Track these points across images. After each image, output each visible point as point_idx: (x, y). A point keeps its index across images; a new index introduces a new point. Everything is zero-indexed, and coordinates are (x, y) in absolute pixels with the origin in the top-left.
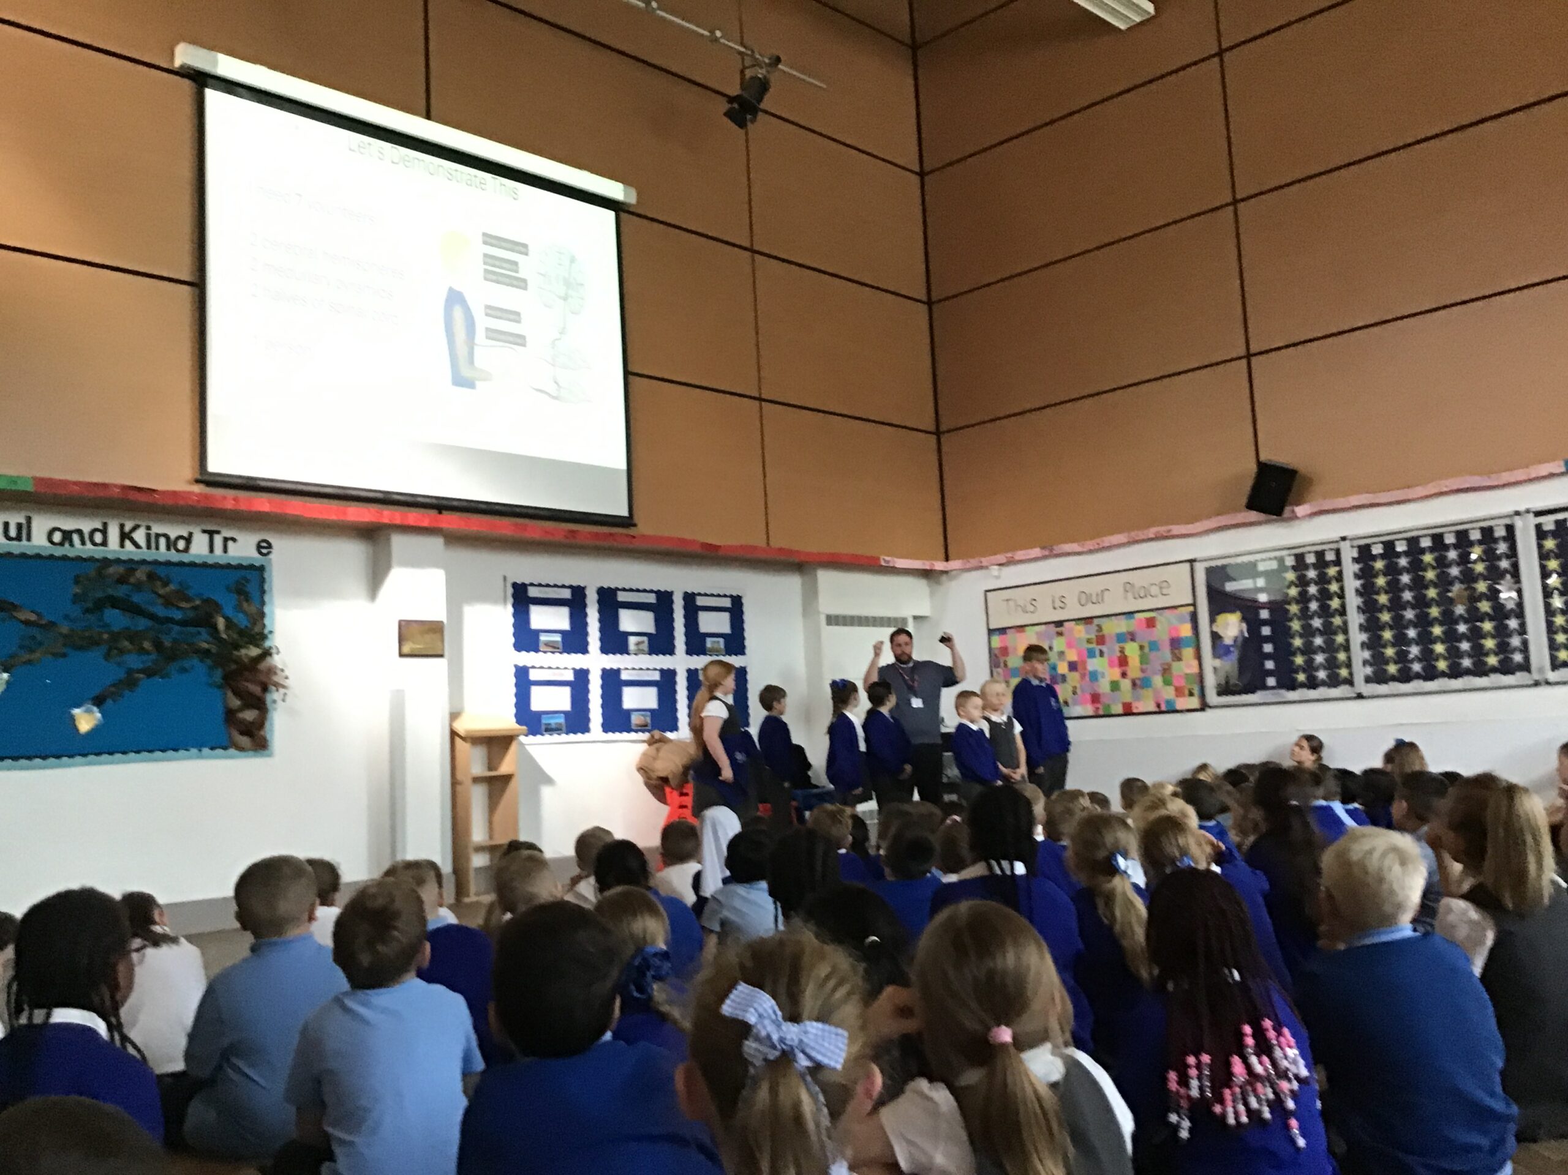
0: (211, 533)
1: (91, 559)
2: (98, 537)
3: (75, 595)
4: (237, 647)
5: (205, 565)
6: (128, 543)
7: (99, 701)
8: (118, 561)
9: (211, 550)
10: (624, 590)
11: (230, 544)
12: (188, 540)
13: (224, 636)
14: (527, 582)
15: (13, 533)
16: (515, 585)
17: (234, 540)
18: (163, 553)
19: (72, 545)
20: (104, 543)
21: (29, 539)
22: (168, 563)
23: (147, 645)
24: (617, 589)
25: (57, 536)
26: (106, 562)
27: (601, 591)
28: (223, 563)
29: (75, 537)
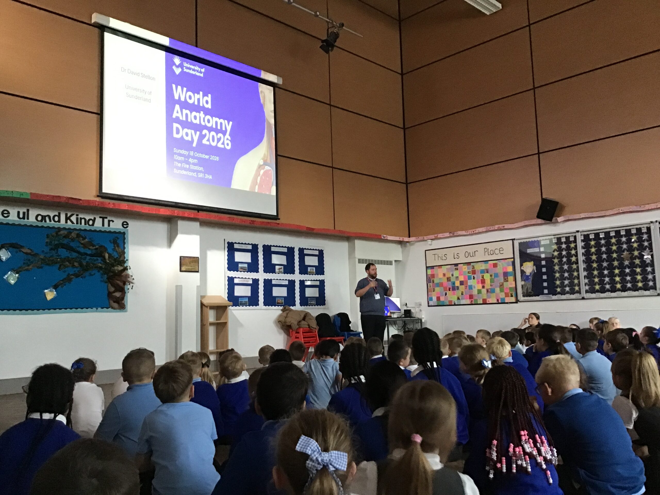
0: (103, 218)
1: (53, 228)
2: (56, 219)
3: (47, 242)
4: (113, 266)
5: (100, 231)
6: (68, 221)
7: (55, 287)
8: (64, 229)
9: (103, 225)
10: (274, 246)
11: (111, 222)
12: (94, 221)
13: (108, 261)
14: (234, 242)
15: (21, 216)
16: (228, 243)
17: (113, 221)
18: (83, 226)
19: (45, 221)
20: (59, 221)
21: (28, 219)
22: (85, 230)
23: (76, 264)
24: (271, 246)
25: (40, 218)
26: (59, 229)
27: (264, 246)
28: (108, 231)
29: (47, 218)
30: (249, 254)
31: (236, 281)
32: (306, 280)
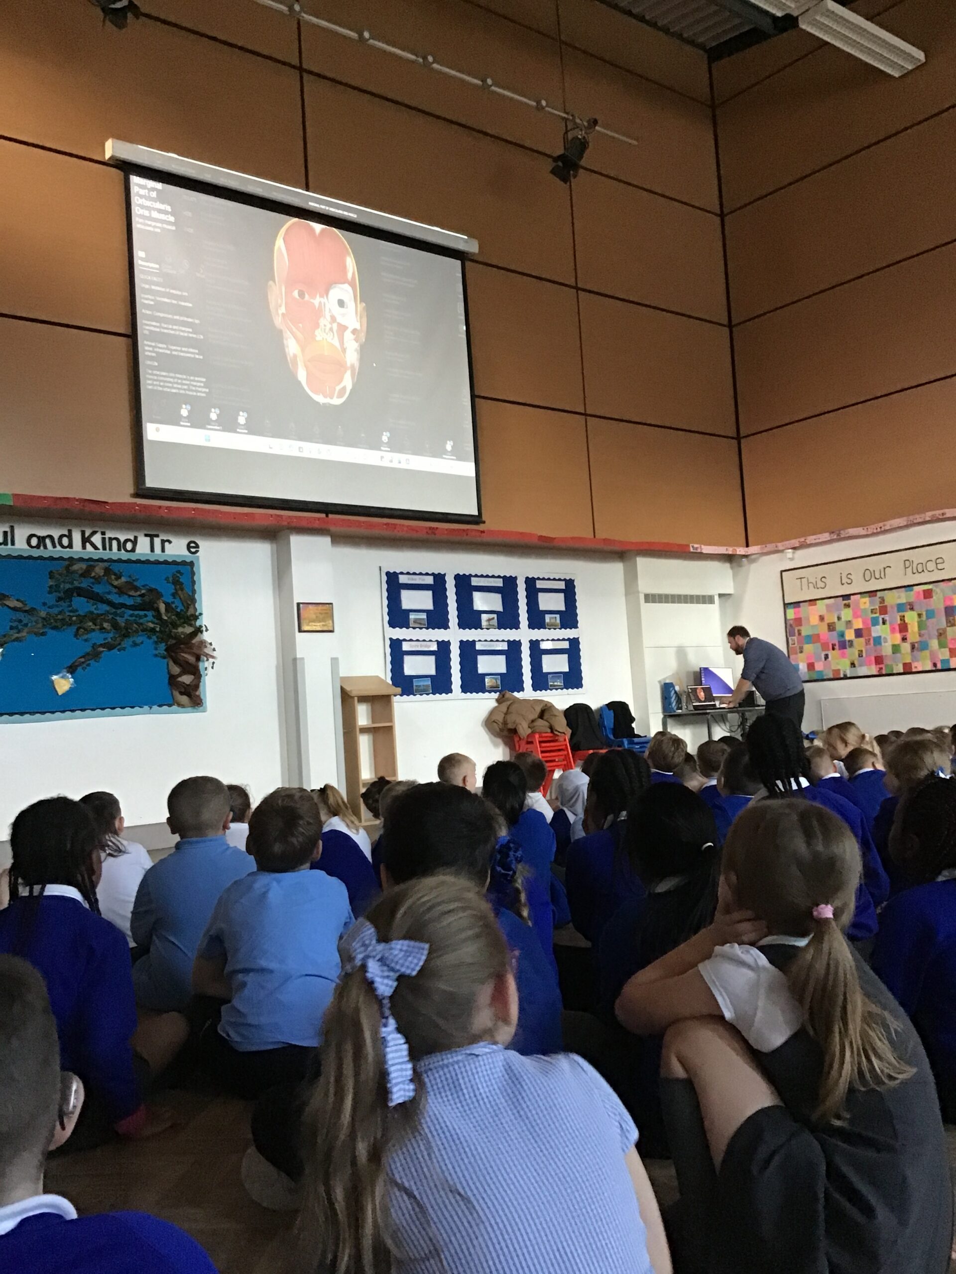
0: (152, 537)
1: (61, 558)
2: (65, 541)
3: (51, 587)
4: (175, 626)
5: (148, 562)
6: (88, 545)
7: (72, 670)
8: (81, 560)
9: (152, 550)
10: (476, 576)
11: (167, 544)
12: (135, 542)
13: (165, 618)
14: (398, 572)
16: (388, 574)
17: (170, 542)
18: (114, 553)
19: (45, 547)
20: (70, 546)
21: (13, 543)
22: (120, 561)
23: (105, 625)
24: (470, 576)
25: (34, 542)
26: (72, 561)
27: (457, 577)
28: (161, 560)
29: (48, 541)
30: (429, 594)
31: (406, 647)
32: (543, 640)
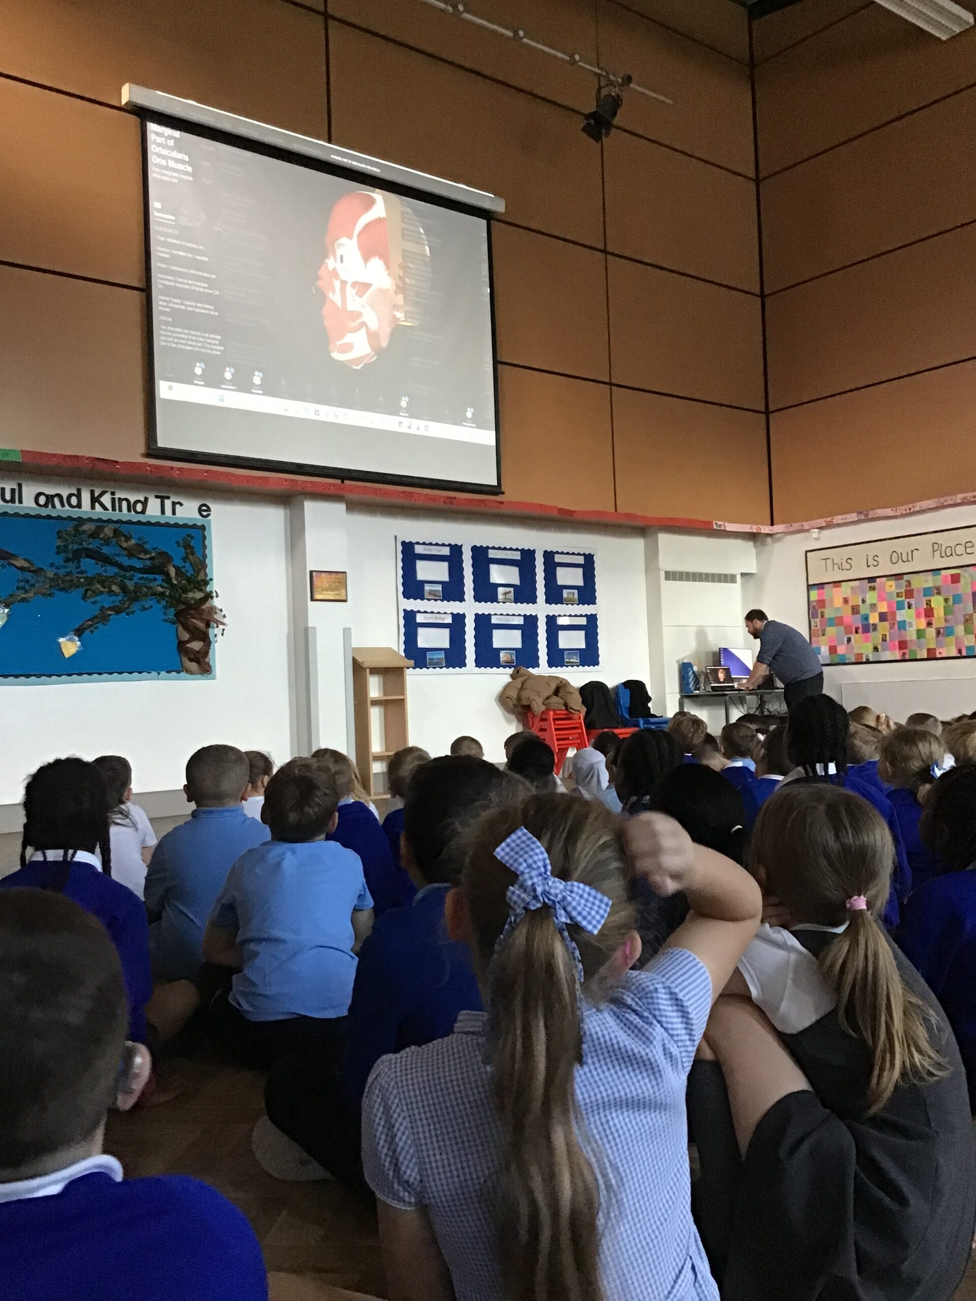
0: (162, 499)
1: (70, 518)
2: (74, 501)
3: (58, 547)
4: (185, 591)
5: (158, 524)
6: (97, 504)
7: (79, 632)
8: (90, 520)
9: (163, 512)
10: (494, 548)
11: (178, 506)
12: (145, 503)
13: (175, 582)
14: (414, 541)
15: (8, 497)
16: (403, 543)
17: (181, 504)
18: (125, 514)
19: (54, 506)
20: (79, 505)
21: (21, 502)
22: (130, 522)
23: (114, 588)
24: (488, 548)
25: (42, 500)
26: (80, 521)
27: (474, 549)
28: (172, 522)
29: (56, 500)
30: (445, 565)
31: (420, 619)
32: (560, 616)
